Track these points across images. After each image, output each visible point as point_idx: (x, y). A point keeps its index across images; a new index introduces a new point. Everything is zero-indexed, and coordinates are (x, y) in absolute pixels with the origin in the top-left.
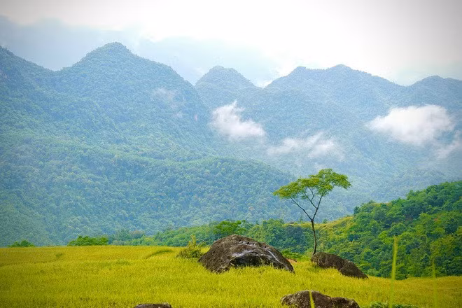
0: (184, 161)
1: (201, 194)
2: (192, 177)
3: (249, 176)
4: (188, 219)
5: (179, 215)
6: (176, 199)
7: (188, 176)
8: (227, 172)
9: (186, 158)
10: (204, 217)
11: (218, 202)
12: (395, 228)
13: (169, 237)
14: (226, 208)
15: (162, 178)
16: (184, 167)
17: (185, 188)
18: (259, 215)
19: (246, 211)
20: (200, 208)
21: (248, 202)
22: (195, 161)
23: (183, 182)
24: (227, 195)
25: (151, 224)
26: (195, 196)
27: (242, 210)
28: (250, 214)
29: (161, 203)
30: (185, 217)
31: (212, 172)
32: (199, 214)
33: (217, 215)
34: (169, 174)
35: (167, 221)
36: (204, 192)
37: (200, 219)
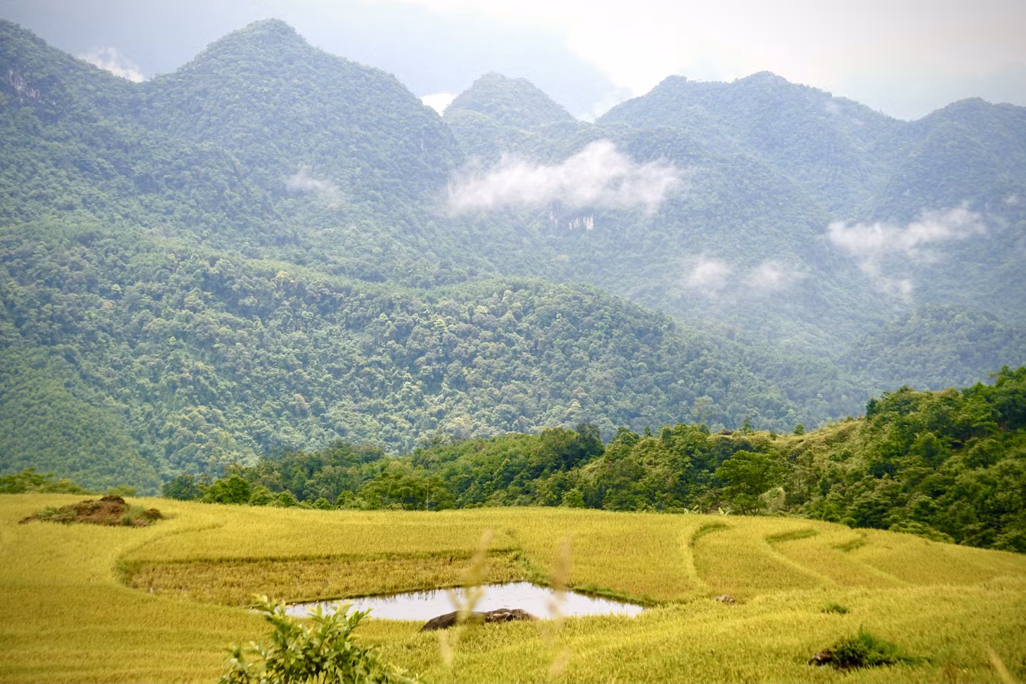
0: (426, 285)
1: (468, 361)
2: (448, 322)
3: (574, 320)
4: (440, 414)
5: (420, 405)
6: (414, 370)
7: (440, 320)
8: (526, 312)
9: (431, 279)
10: (476, 409)
11: (506, 378)
12: (981, 450)
14: (525, 392)
15: (382, 324)
16: (431, 300)
17: (434, 346)
18: (597, 406)
19: (569, 399)
20: (466, 391)
21: (573, 378)
22: (454, 288)
23: (428, 332)
24: (526, 362)
25: (358, 425)
26: (456, 364)
27: (560, 396)
28: (576, 404)
29: (381, 377)
30: (435, 409)
31: (493, 312)
32: (466, 404)
33: (504, 407)
34: (400, 316)
35: (393, 417)
36: (474, 355)
37: (467, 416)
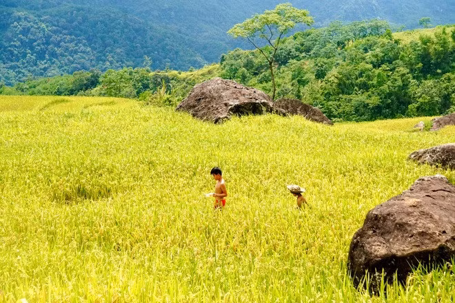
0: (37, 9)
1: (58, 45)
2: (47, 27)
3: (106, 25)
4: (45, 69)
5: (36, 65)
6: (32, 48)
7: (43, 25)
8: (84, 21)
9: (40, 6)
10: (62, 67)
11: (76, 52)
13: (30, 87)
14: (84, 58)
15: (15, 27)
16: (39, 16)
17: (41, 38)
18: (118, 65)
19: (105, 61)
20: (57, 58)
21: (107, 52)
22: (50, 10)
23: (38, 31)
24: (84, 45)
25: (6, 75)
26: (51, 46)
27: (101, 60)
28: (108, 63)
29: (16, 52)
30: (43, 67)
31: (68, 21)
32: (57, 64)
33: (74, 65)
34: (24, 23)
35: (23, 71)
36: (60, 42)
37: (57, 70)
